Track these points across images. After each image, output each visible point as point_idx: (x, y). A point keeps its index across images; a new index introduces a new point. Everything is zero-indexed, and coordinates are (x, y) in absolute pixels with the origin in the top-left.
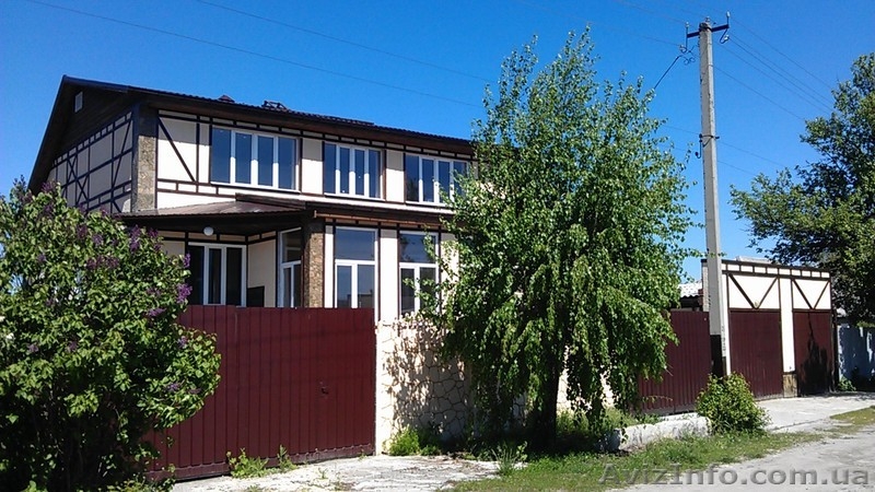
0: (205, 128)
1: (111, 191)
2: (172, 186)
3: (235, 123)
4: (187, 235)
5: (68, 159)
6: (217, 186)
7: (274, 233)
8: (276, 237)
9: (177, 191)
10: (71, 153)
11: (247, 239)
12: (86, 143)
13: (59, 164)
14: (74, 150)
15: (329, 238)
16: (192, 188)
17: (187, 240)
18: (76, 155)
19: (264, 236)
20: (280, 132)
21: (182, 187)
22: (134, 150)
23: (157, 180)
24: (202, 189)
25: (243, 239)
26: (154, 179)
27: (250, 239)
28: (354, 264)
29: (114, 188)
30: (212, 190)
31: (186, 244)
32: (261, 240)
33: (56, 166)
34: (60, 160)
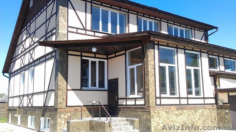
0: (89, 4)
1: (46, 35)
2: (75, 30)
3: (102, 4)
4: (81, 54)
5: (26, 29)
6: (95, 32)
7: (124, 52)
8: (125, 54)
9: (77, 33)
10: (28, 25)
11: (107, 57)
12: (34, 19)
13: (23, 32)
14: (29, 24)
15: (156, 52)
16: (84, 32)
17: (81, 56)
18: (30, 25)
19: (117, 54)
20: (120, 10)
21: (79, 31)
22: (57, 13)
23: (68, 27)
24: (88, 33)
25: (105, 57)
26: (66, 26)
27: (109, 57)
28: (167, 65)
29: (47, 33)
30: (92, 33)
31: (81, 58)
32: (116, 56)
33: (22, 33)
34: (23, 30)
